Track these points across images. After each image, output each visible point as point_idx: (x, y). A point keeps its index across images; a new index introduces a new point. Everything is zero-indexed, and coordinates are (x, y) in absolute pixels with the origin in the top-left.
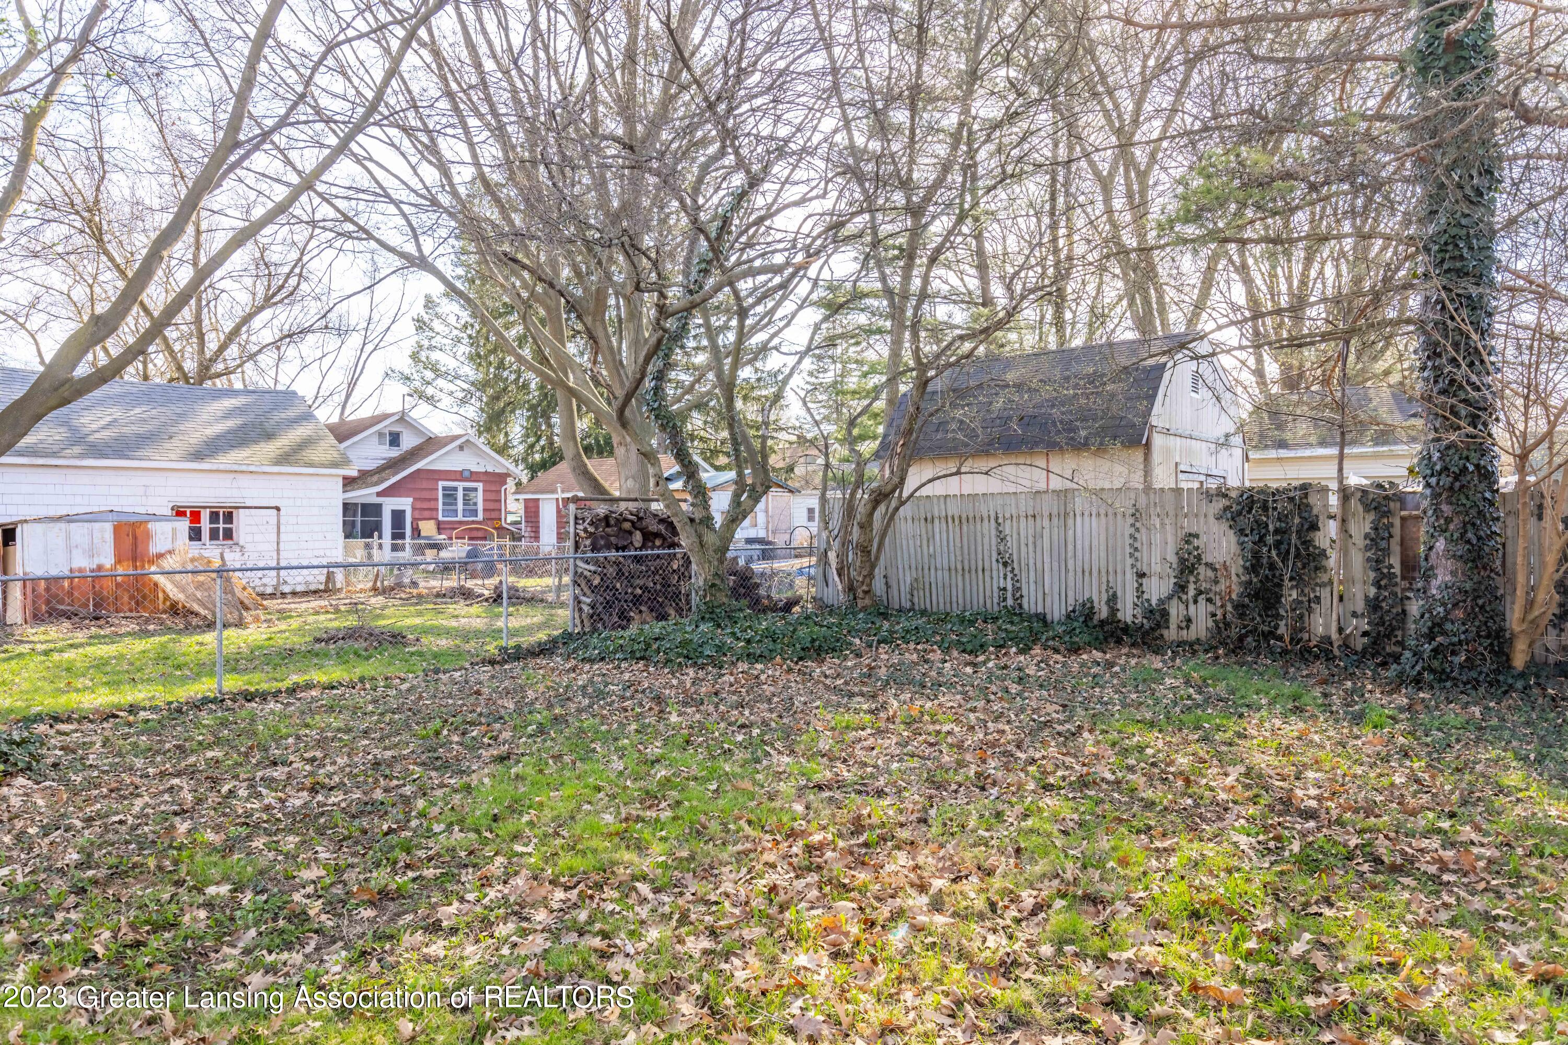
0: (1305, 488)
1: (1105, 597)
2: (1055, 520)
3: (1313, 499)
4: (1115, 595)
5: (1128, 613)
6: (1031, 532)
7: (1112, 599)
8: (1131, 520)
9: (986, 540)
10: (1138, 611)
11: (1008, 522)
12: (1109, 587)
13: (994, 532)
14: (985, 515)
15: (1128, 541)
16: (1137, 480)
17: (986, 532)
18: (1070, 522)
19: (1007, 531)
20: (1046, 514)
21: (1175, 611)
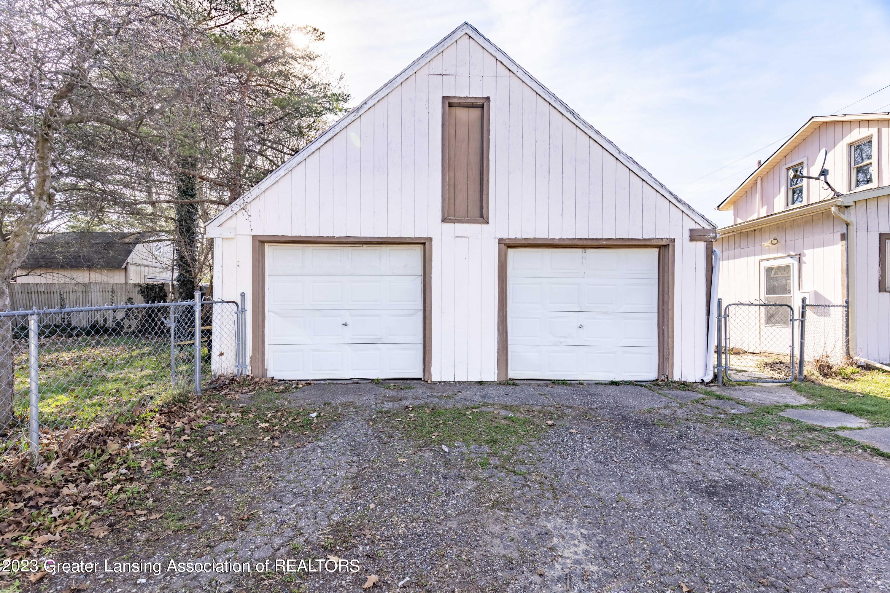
0: (163, 284)
1: (102, 319)
2: (84, 293)
3: (165, 288)
4: (106, 319)
5: (110, 323)
6: (74, 297)
7: (105, 320)
8: (111, 293)
9: (56, 301)
10: (114, 324)
11: (65, 294)
12: (104, 316)
13: (59, 297)
14: (55, 291)
15: (110, 300)
16: (123, 281)
17: (56, 297)
18: (90, 294)
19: (65, 297)
20: (81, 291)
21: (127, 322)
